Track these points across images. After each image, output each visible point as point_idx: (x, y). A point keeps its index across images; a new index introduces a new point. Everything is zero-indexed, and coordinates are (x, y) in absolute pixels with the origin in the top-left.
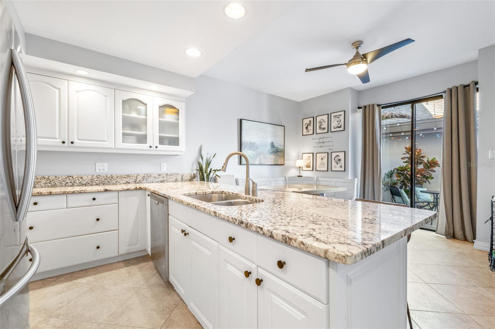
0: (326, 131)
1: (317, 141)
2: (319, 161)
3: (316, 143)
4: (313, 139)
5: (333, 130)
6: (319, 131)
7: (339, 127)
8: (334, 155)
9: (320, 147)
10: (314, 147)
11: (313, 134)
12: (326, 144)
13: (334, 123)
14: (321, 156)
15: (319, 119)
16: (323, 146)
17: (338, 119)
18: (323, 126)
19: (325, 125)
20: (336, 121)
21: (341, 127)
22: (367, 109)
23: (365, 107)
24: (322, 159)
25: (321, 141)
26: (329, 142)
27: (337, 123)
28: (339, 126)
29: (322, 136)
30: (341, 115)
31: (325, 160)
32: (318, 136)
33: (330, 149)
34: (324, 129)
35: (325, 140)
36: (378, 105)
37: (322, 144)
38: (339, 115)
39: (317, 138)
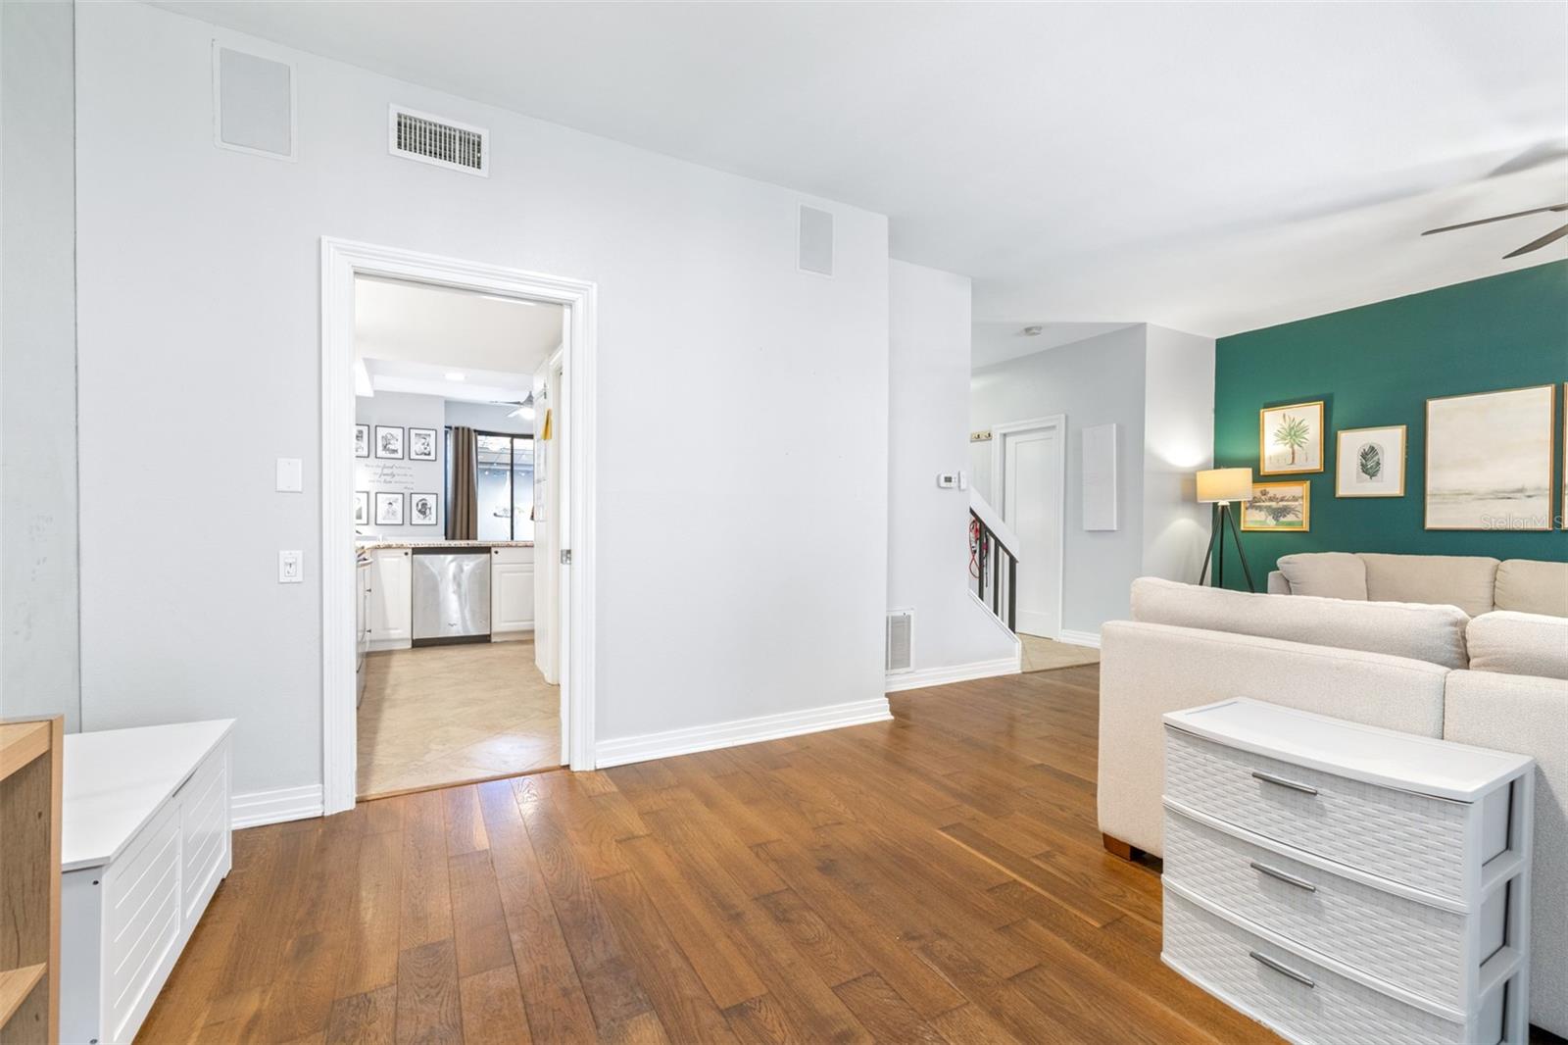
0: (400, 455)
1: (379, 471)
2: (383, 507)
3: (375, 474)
4: (366, 465)
5: (413, 456)
6: (381, 453)
7: (426, 454)
8: (416, 498)
9: (385, 481)
10: (370, 481)
11: (368, 456)
12: (397, 478)
13: (417, 446)
14: (387, 499)
15: (381, 432)
16: (390, 482)
17: (423, 441)
18: (391, 447)
19: (398, 445)
20: (420, 444)
21: (429, 454)
22: (460, 430)
23: (457, 428)
24: (390, 503)
25: (386, 471)
26: (405, 475)
27: (422, 447)
28: (426, 451)
29: (389, 463)
30: (429, 435)
31: (398, 507)
32: (381, 462)
33: (406, 488)
34: (395, 451)
35: (395, 471)
36: (475, 431)
37: (388, 478)
38: (426, 435)
39: (378, 466)
